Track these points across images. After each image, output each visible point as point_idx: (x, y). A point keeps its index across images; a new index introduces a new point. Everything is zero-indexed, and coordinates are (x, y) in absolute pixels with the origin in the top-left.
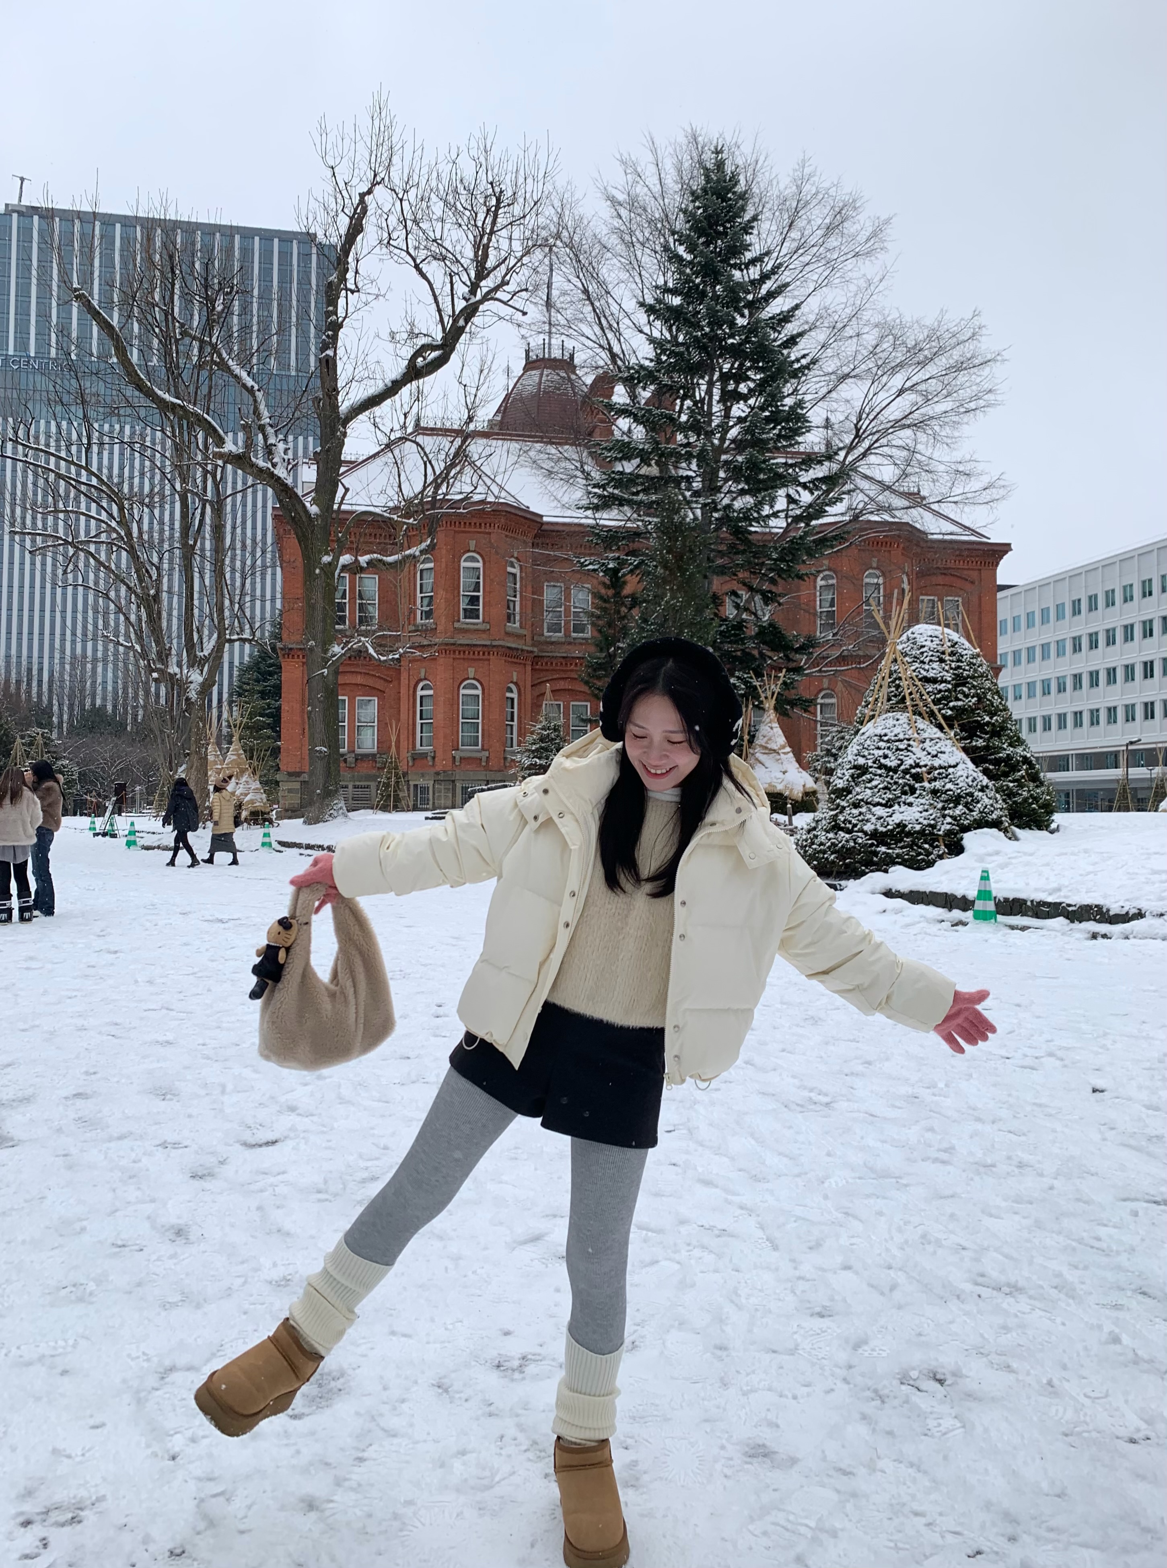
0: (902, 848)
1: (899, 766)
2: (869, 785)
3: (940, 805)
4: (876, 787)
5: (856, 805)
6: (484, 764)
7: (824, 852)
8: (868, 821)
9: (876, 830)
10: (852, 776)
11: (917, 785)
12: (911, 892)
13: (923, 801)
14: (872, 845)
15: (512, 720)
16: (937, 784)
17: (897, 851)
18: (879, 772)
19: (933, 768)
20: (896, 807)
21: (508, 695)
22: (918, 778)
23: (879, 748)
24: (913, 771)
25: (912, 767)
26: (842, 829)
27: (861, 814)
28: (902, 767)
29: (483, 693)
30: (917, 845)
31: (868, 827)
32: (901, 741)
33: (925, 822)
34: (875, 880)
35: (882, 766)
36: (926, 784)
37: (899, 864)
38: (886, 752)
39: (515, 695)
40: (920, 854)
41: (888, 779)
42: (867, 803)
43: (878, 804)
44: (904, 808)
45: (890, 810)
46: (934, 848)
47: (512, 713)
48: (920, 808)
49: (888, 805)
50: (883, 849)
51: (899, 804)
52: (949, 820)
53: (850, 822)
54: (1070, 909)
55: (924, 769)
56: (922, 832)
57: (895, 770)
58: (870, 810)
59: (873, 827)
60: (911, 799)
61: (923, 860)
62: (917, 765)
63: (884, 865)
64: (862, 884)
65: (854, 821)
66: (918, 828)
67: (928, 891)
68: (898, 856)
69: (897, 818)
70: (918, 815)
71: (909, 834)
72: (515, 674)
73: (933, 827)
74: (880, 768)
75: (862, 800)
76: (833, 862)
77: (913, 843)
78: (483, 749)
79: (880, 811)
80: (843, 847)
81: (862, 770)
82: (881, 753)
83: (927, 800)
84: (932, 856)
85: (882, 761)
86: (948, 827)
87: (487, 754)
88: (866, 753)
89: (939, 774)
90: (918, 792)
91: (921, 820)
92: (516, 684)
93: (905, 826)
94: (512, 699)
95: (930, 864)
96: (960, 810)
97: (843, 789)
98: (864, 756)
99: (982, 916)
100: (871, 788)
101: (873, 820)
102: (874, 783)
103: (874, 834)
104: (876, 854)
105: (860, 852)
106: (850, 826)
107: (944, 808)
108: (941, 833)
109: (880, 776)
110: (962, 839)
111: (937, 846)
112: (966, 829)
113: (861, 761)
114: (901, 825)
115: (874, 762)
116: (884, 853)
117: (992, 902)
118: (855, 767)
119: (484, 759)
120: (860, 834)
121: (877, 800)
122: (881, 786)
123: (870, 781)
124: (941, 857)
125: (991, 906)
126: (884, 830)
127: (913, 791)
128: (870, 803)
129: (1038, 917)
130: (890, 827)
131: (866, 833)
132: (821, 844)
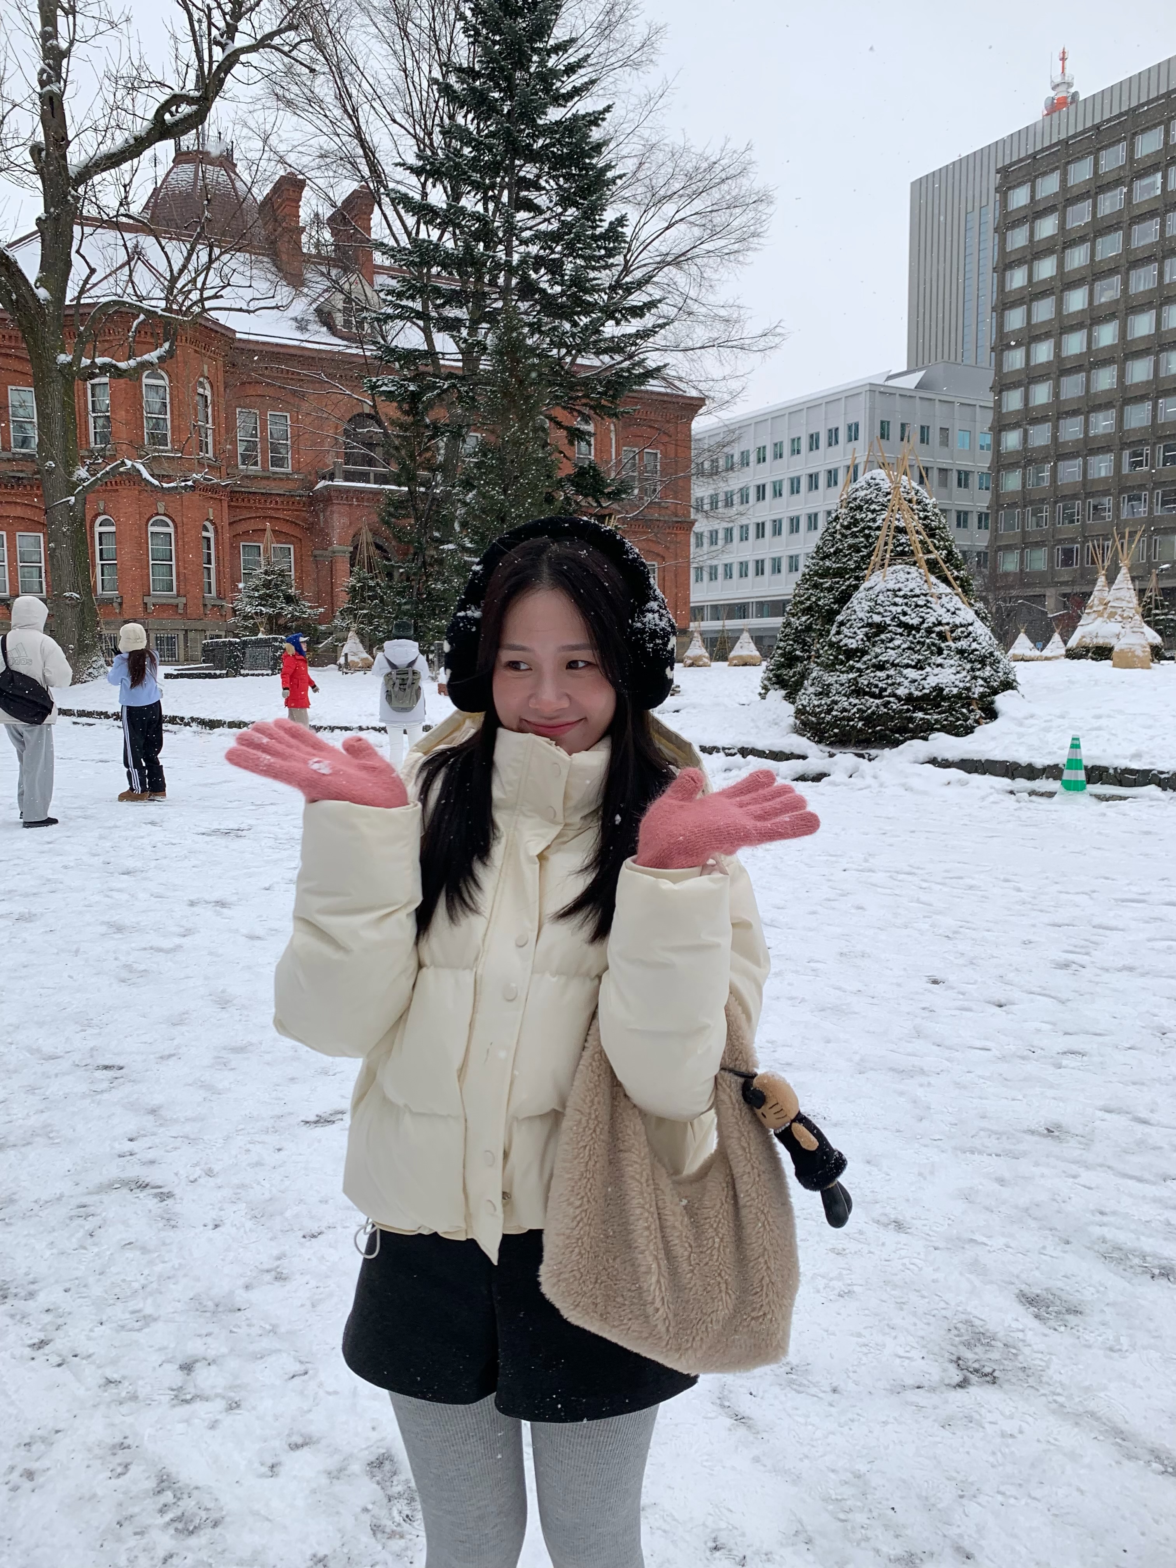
0: (939, 713)
1: (923, 622)
2: (891, 645)
3: (968, 666)
4: (899, 647)
5: (881, 667)
6: (181, 611)
7: (850, 719)
8: (899, 684)
9: (910, 694)
10: (866, 635)
11: (943, 645)
12: (962, 760)
13: (952, 662)
14: (908, 710)
15: (209, 563)
16: (963, 644)
17: (936, 717)
18: (900, 630)
19: (956, 626)
20: (928, 669)
21: (205, 534)
22: (942, 636)
23: (895, 604)
24: (937, 629)
25: (935, 625)
26: (866, 694)
27: (888, 677)
28: (925, 625)
29: (176, 532)
30: (954, 710)
31: (901, 692)
32: (918, 596)
33: (961, 685)
34: (915, 747)
35: (901, 624)
36: (950, 643)
37: (938, 730)
38: (906, 609)
39: (211, 535)
40: (958, 719)
41: (911, 638)
42: (893, 665)
43: (908, 666)
44: (937, 670)
45: (923, 672)
46: (970, 711)
47: (209, 555)
48: (953, 670)
49: (919, 666)
50: (920, 715)
51: (929, 664)
52: (981, 682)
53: (876, 686)
54: (1163, 776)
55: (947, 627)
56: (959, 696)
57: (917, 629)
58: (900, 673)
59: (907, 691)
60: (939, 660)
61: (961, 725)
62: (940, 623)
63: (923, 731)
64: (901, 753)
65: (880, 685)
66: (955, 691)
67: (983, 759)
68: (937, 721)
69: (932, 681)
70: (953, 677)
71: (944, 699)
72: (211, 510)
73: (968, 689)
74: (898, 626)
75: (887, 662)
76: (861, 730)
77: (951, 709)
78: (178, 595)
79: (911, 673)
80: (873, 713)
81: (881, 628)
82: (899, 609)
83: (955, 660)
84: (970, 722)
85: (902, 618)
86: (981, 690)
87: (184, 600)
88: (881, 610)
89: (962, 632)
90: (945, 652)
91: (957, 683)
92: (211, 521)
93: (942, 690)
94: (208, 539)
95: (969, 730)
96: (988, 671)
97: (857, 650)
98: (879, 613)
99: (1072, 787)
100: (893, 649)
101: (906, 683)
102: (897, 643)
103: (910, 698)
104: (911, 720)
105: (892, 719)
106: (877, 691)
107: (973, 670)
108: (976, 696)
109: (901, 635)
110: (993, 702)
111: (973, 711)
112: (995, 692)
113: (877, 619)
114: (938, 689)
115: (892, 620)
116: (921, 719)
117: (1083, 772)
118: (869, 625)
119: (181, 606)
120: (892, 699)
121: (906, 661)
122: (904, 646)
123: (892, 640)
124: (977, 722)
125: (1082, 776)
126: (920, 694)
127: (940, 652)
128: (897, 665)
129: (1121, 785)
130: (927, 691)
131: (899, 699)
132: (844, 710)
